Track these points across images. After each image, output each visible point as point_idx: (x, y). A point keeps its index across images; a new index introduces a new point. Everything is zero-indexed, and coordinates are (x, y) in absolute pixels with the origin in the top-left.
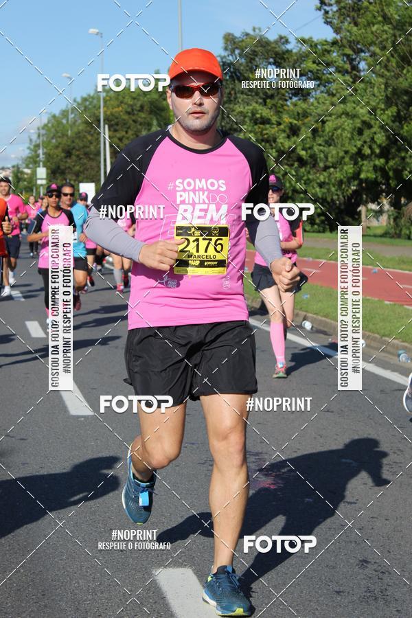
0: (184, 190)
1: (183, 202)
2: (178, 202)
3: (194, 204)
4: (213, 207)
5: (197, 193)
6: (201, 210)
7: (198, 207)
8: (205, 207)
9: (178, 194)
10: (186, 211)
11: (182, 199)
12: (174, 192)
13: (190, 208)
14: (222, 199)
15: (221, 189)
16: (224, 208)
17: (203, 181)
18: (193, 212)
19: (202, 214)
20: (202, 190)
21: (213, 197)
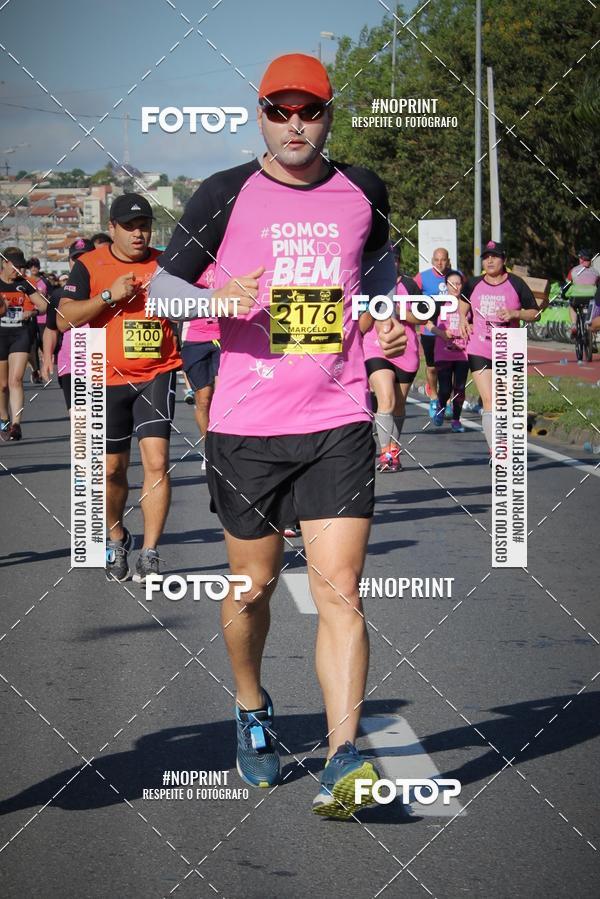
0: (282, 238)
1: (281, 254)
2: (275, 255)
3: (295, 257)
4: (321, 260)
5: (300, 241)
6: (306, 265)
7: (301, 260)
8: (310, 260)
9: (275, 243)
10: (285, 266)
11: (280, 249)
12: (270, 239)
13: (290, 261)
14: (334, 249)
15: (331, 235)
16: (336, 261)
17: (308, 225)
18: (295, 267)
19: (307, 270)
20: (304, 237)
21: (320, 246)
